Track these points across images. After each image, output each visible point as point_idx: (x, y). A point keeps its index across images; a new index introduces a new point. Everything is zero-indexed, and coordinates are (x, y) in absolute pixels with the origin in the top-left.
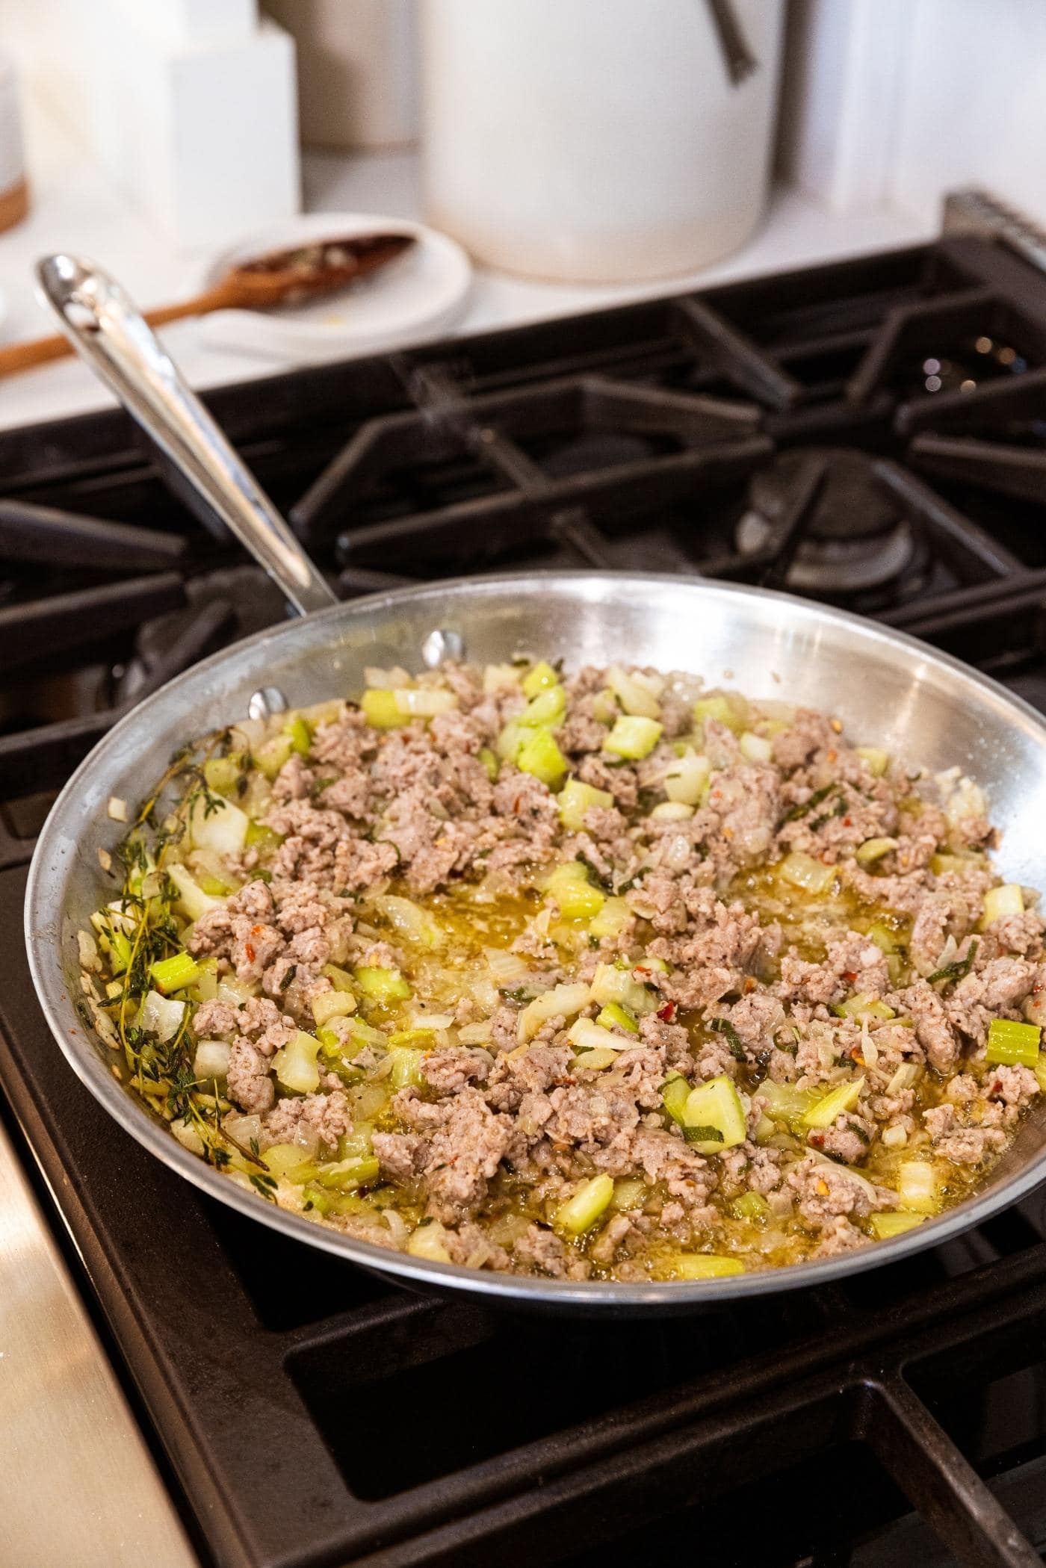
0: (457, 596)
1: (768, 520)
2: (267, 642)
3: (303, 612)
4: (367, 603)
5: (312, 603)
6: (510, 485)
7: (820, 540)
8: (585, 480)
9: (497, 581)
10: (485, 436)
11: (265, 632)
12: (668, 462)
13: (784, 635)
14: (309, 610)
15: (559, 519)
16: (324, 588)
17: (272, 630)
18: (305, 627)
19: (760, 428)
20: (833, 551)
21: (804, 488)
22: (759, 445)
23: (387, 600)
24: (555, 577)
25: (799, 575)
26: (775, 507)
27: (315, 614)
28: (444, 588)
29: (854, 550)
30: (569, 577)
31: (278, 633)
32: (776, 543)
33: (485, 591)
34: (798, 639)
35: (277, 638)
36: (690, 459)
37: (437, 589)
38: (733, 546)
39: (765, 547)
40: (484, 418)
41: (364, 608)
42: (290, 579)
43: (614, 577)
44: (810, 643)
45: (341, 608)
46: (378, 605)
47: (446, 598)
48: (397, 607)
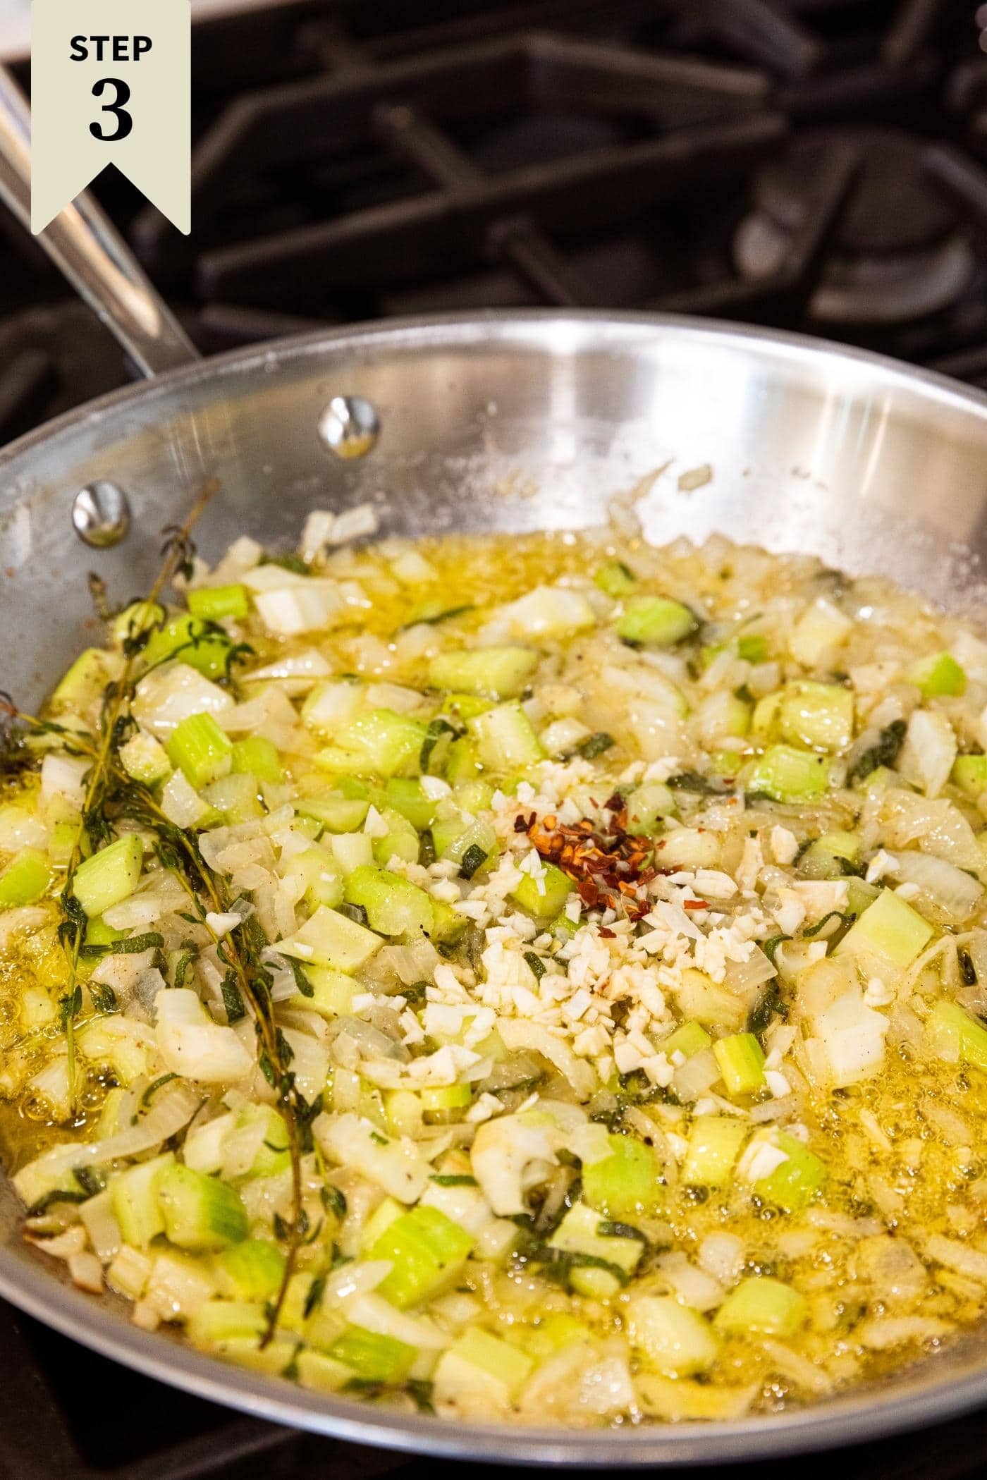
0: (367, 347)
1: (781, 228)
2: (96, 417)
3: (150, 374)
4: (239, 360)
5: (164, 360)
6: (430, 184)
7: (852, 254)
8: (534, 177)
9: (424, 325)
10: (399, 117)
11: (95, 403)
12: (645, 153)
13: (838, 403)
14: (158, 370)
15: (499, 231)
16: (178, 338)
17: (104, 399)
18: (151, 394)
19: (769, 103)
20: (867, 271)
21: (831, 184)
22: (767, 126)
23: (268, 356)
24: (504, 319)
25: (828, 304)
26: (792, 212)
27: (166, 376)
28: (347, 336)
29: (896, 269)
30: (525, 319)
31: (112, 404)
32: (796, 262)
33: (406, 340)
34: (858, 409)
35: (111, 411)
36: (675, 146)
37: (337, 337)
38: (731, 268)
39: (782, 269)
40: (397, 92)
41: (235, 367)
42: (130, 324)
43: (587, 319)
44: (875, 414)
45: (203, 368)
46: (255, 362)
47: (350, 350)
48: (284, 364)
